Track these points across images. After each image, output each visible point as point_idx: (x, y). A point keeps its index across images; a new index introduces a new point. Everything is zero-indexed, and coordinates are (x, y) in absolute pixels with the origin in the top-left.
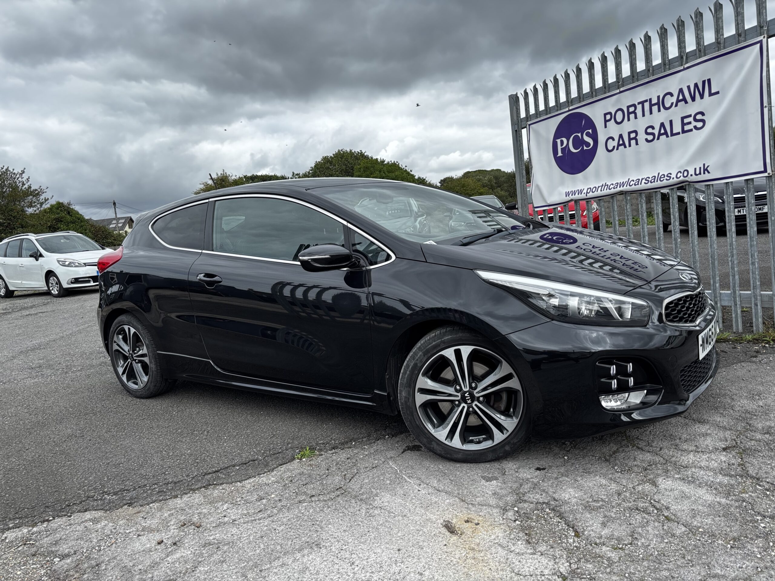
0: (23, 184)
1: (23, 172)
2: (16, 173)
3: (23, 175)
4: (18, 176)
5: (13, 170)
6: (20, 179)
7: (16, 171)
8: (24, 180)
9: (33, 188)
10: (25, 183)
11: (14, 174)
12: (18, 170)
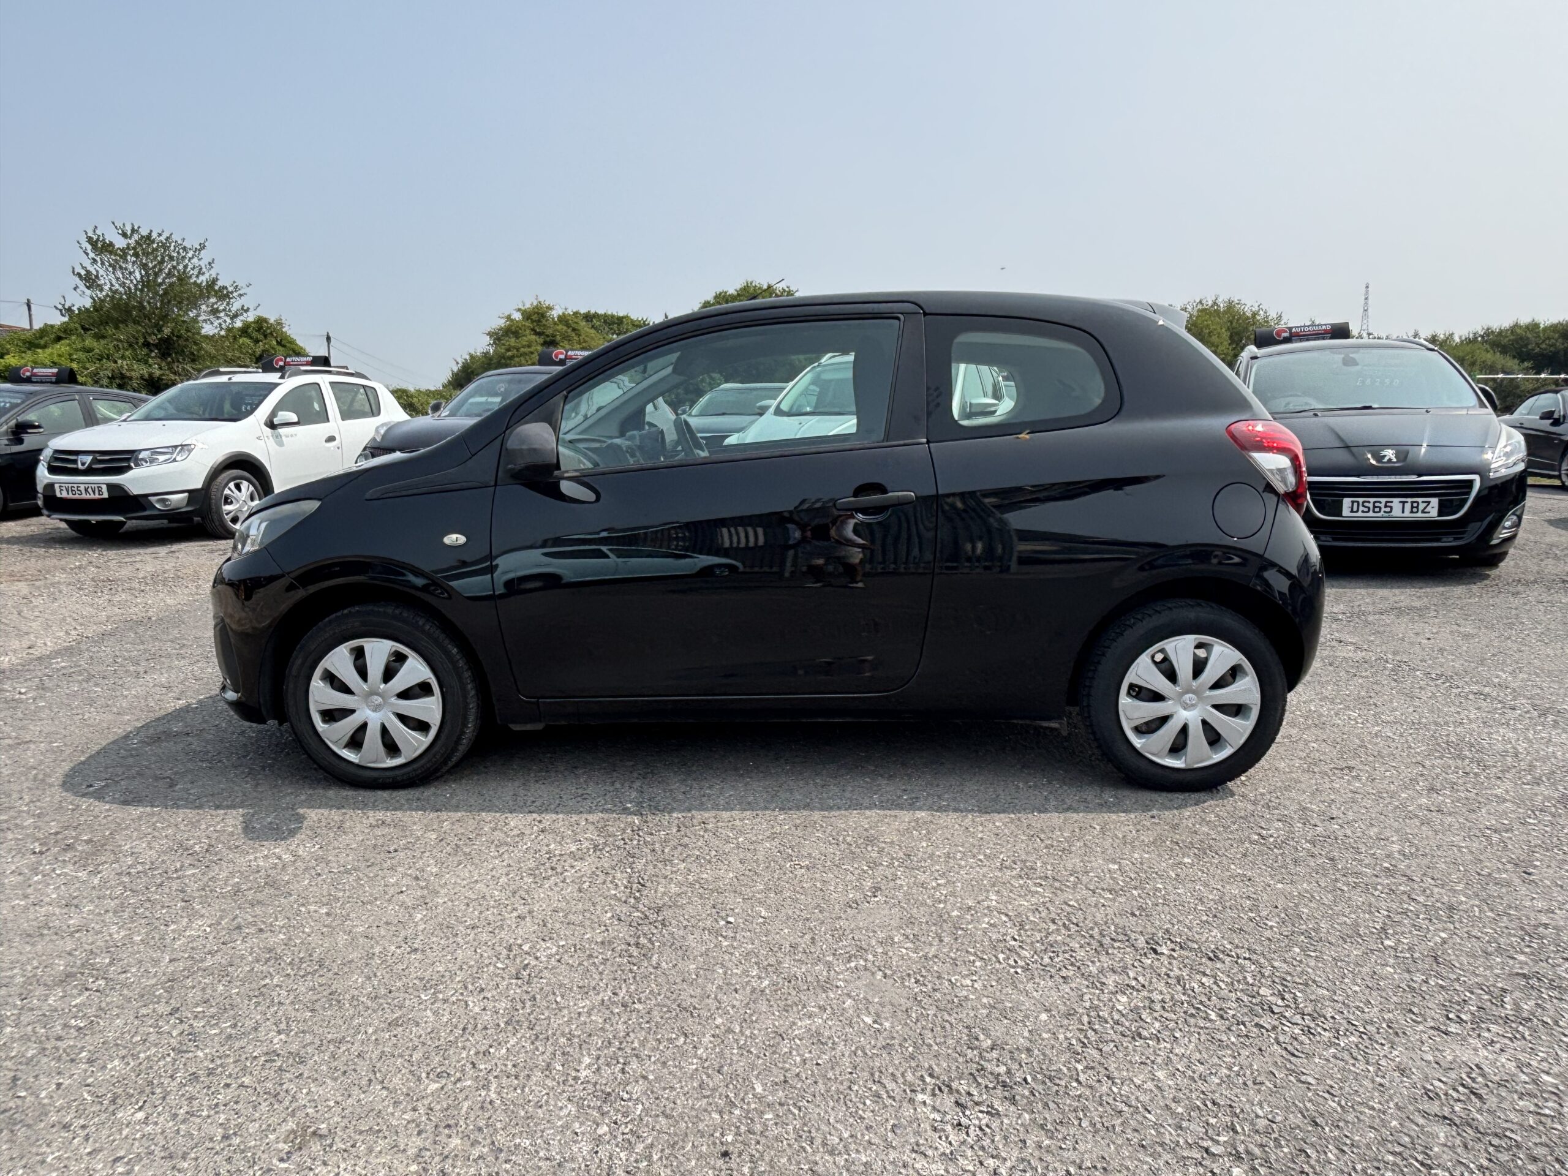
0: (201, 273)
1: (203, 247)
2: (189, 246)
3: (202, 252)
4: (190, 254)
5: (184, 240)
6: (195, 260)
7: (186, 244)
8: (203, 263)
9: (220, 283)
10: (204, 270)
11: (185, 249)
12: (192, 242)
